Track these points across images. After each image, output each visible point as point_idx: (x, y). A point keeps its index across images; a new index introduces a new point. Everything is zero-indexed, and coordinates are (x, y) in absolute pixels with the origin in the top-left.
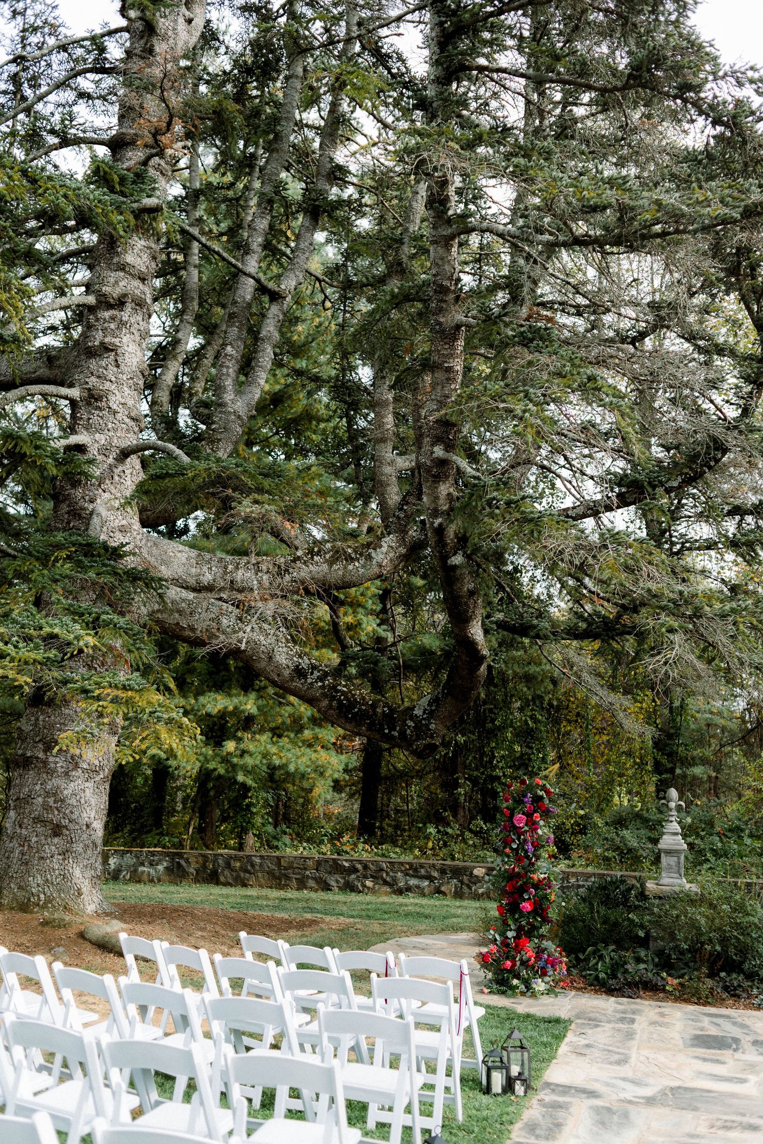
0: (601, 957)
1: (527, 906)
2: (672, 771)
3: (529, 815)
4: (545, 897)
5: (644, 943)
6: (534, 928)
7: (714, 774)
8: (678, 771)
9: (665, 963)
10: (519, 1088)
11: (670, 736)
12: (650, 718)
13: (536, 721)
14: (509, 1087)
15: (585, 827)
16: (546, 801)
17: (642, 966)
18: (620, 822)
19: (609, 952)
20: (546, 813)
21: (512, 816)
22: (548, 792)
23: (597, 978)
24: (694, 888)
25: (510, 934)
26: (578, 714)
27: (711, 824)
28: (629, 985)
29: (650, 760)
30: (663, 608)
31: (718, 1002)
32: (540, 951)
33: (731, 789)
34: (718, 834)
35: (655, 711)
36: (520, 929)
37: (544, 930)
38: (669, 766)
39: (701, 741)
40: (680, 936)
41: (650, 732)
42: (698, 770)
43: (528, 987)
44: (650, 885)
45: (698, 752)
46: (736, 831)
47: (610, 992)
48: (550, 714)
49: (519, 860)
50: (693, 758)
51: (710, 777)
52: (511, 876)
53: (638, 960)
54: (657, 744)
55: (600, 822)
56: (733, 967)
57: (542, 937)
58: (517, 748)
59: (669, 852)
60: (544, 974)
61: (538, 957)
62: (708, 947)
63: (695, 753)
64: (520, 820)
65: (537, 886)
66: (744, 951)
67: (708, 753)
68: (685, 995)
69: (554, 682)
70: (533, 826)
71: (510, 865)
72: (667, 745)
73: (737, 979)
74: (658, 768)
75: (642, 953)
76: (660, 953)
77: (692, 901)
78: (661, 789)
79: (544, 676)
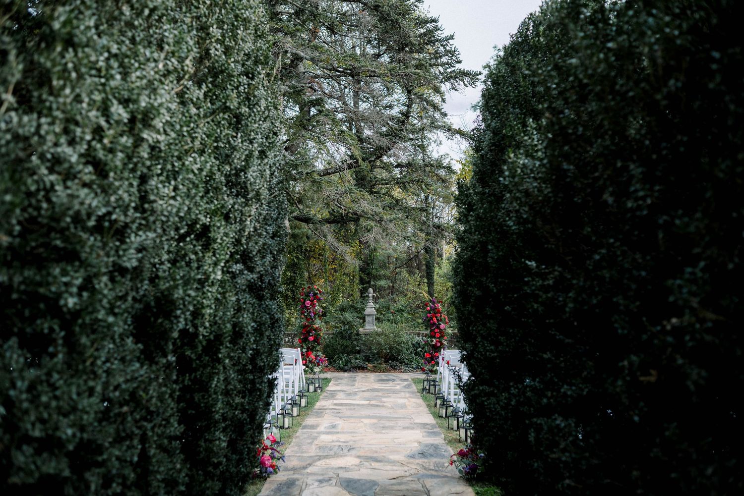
0: (341, 359)
1: (311, 338)
2: (369, 282)
3: (312, 301)
4: (319, 335)
5: (359, 352)
6: (314, 347)
7: (391, 285)
8: (372, 283)
9: (367, 359)
10: (319, 391)
11: (368, 264)
12: (358, 255)
13: (298, 258)
14: (315, 390)
15: (325, 313)
16: (319, 295)
17: (358, 361)
18: (343, 309)
19: (344, 357)
20: (319, 300)
21: (305, 302)
22: (320, 291)
23: (339, 367)
24: (380, 330)
25: (304, 350)
26: (320, 255)
27: (388, 308)
28: (353, 368)
29: (358, 277)
30: (368, 218)
31: (389, 371)
32: (317, 356)
33: (402, 292)
34: (391, 313)
35: (361, 252)
36: (308, 348)
37: (318, 348)
38: (367, 280)
39: (384, 266)
40: (373, 348)
41: (358, 263)
42: (382, 283)
43: (312, 371)
44: (361, 330)
45: (382, 272)
46: (401, 311)
47: (345, 371)
48: (305, 255)
49: (308, 320)
50: (380, 276)
51: (389, 286)
52: (304, 327)
53: (356, 359)
54: (361, 270)
55: (333, 310)
56: (394, 359)
57: (317, 351)
58: (289, 274)
59: (369, 315)
60: (319, 365)
61: (316, 359)
62: (384, 351)
63: (381, 273)
64: (308, 304)
65: (315, 330)
66: (399, 352)
67: (388, 273)
68: (375, 370)
69: (308, 238)
70: (313, 305)
71: (304, 322)
72: (366, 269)
73: (395, 363)
74: (362, 281)
75: (358, 356)
76: (365, 356)
77: (378, 335)
78: (363, 291)
79: (303, 234)
